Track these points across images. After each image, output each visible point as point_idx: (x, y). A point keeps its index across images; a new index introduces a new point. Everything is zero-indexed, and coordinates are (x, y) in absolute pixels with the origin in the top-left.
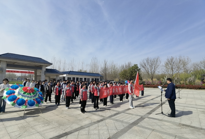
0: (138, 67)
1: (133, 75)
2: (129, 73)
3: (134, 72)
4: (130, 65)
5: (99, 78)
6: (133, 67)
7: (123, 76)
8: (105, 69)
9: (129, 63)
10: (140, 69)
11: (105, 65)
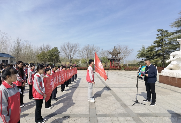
0: (58, 50)
1: (53, 58)
2: (49, 56)
3: (54, 55)
4: (48, 47)
5: (9, 59)
6: (52, 49)
7: (42, 59)
8: (18, 50)
9: (47, 45)
10: (60, 52)
11: (18, 44)
